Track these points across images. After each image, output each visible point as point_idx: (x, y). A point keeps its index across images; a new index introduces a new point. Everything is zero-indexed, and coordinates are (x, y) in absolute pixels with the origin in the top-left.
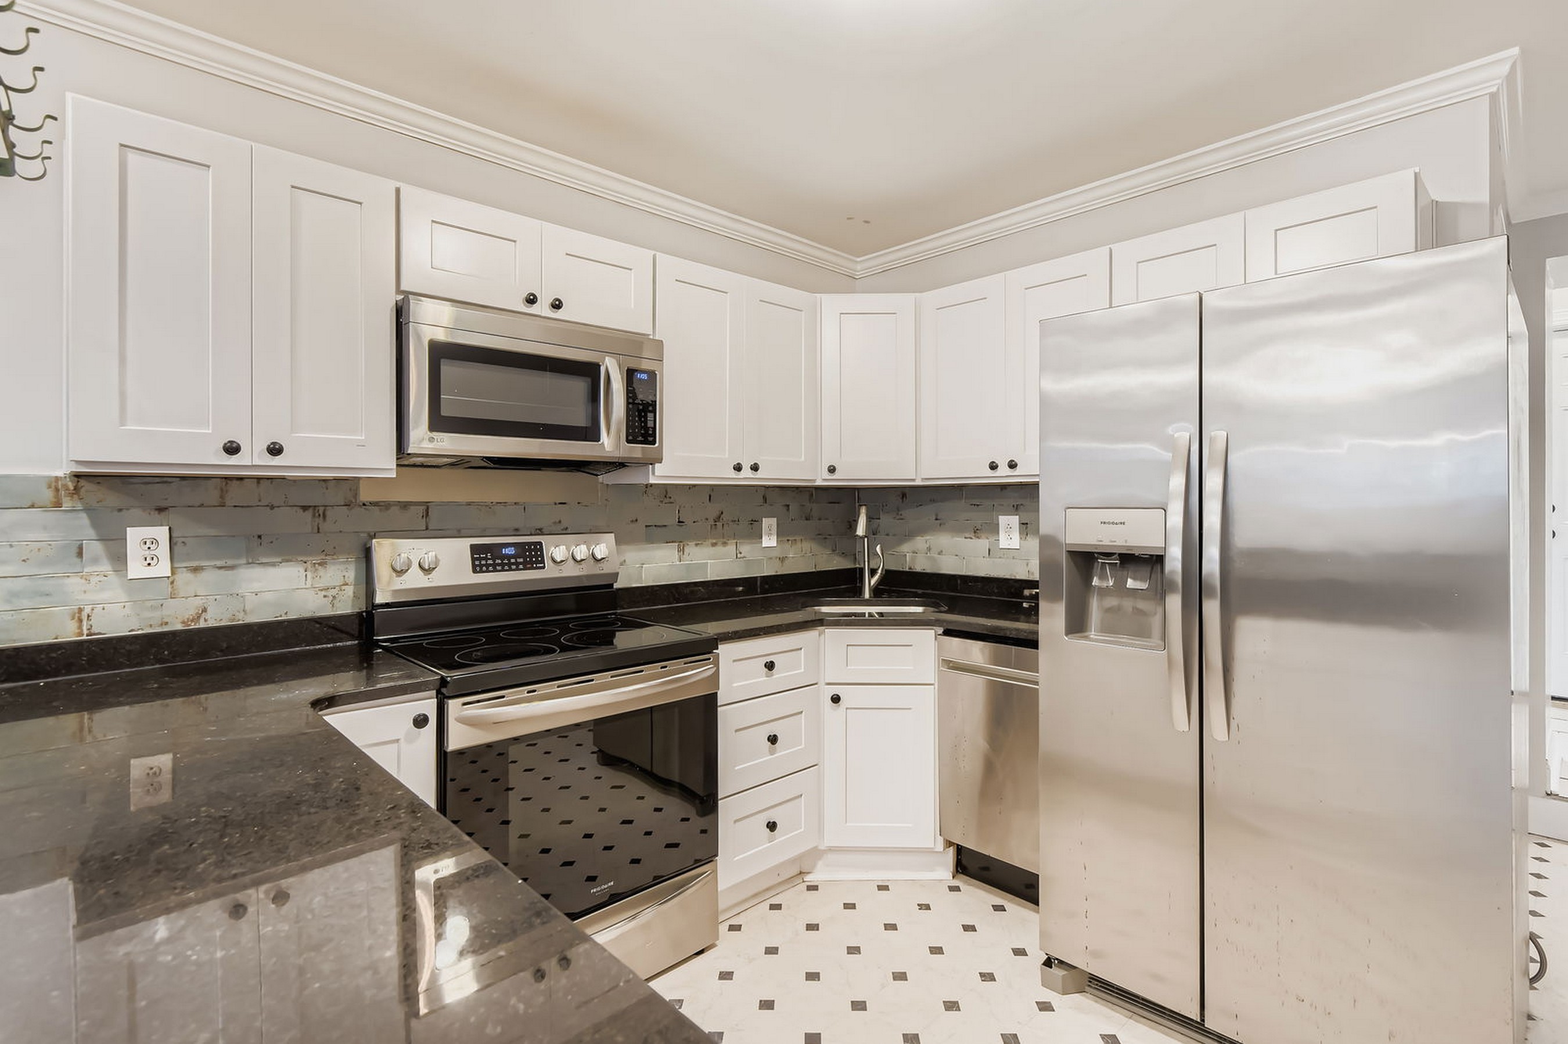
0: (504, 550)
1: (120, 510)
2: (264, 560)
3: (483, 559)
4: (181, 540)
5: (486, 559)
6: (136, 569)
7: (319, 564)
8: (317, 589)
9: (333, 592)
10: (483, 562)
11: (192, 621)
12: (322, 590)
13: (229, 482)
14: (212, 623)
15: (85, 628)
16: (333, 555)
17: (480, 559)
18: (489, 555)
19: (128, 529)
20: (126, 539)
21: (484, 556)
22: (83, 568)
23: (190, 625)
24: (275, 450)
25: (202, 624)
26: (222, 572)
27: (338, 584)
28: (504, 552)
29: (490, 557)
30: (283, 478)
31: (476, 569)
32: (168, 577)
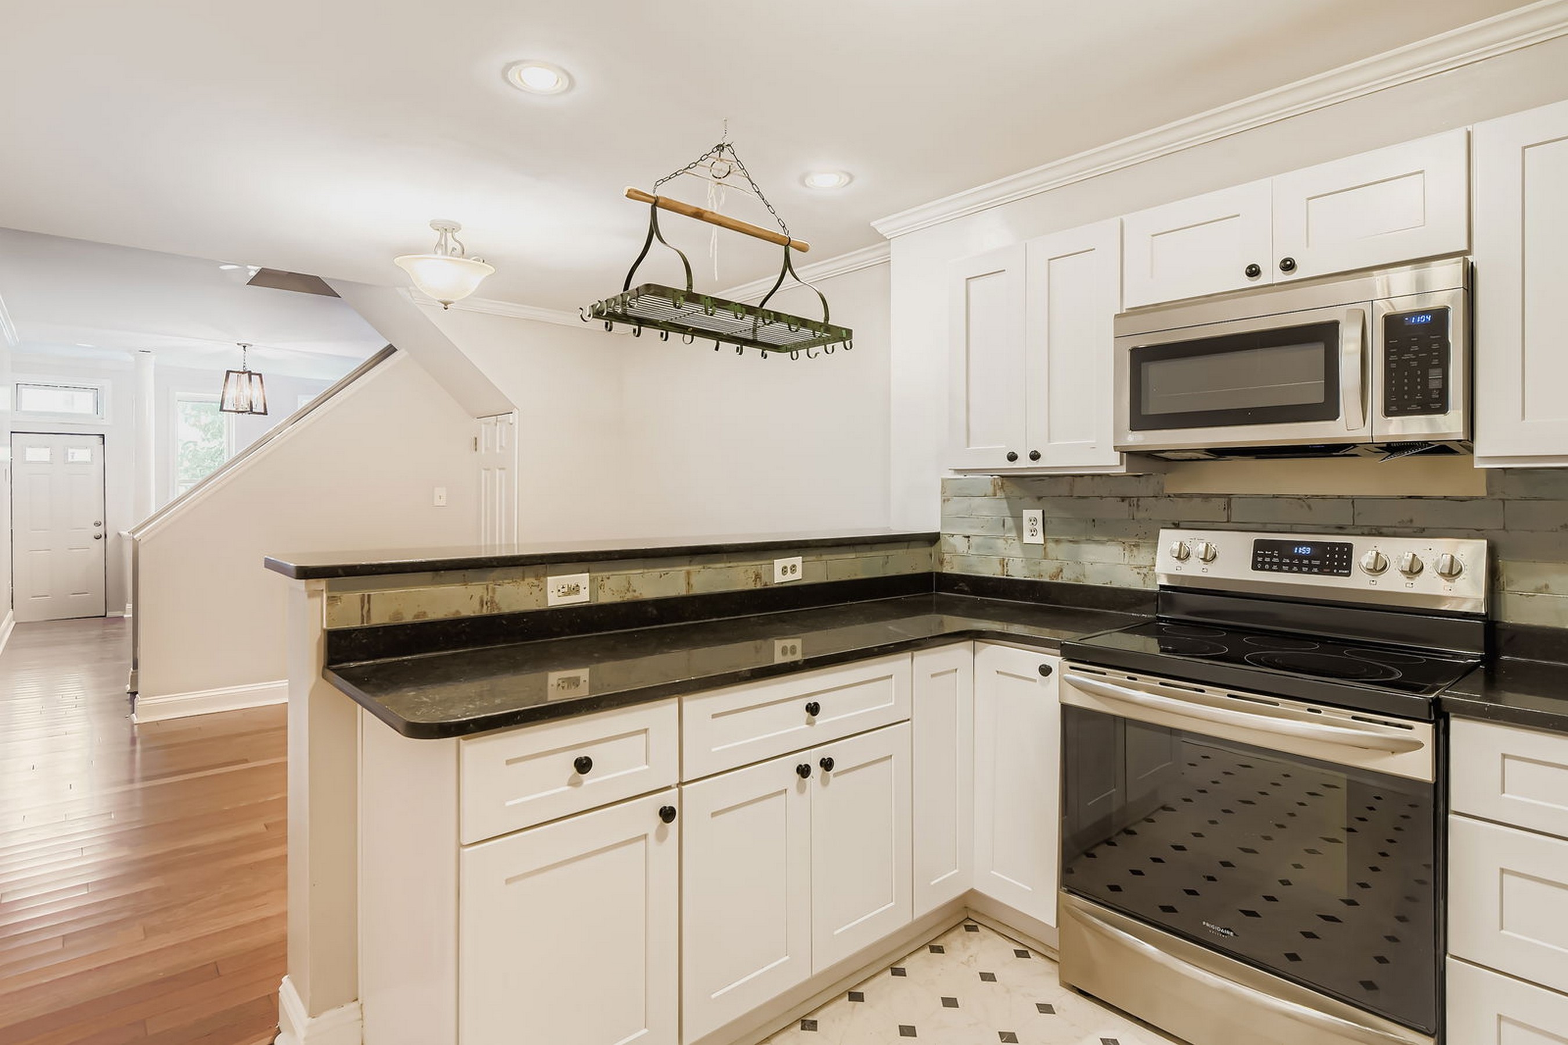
0: (1296, 549)
1: (1020, 499)
2: (1096, 538)
3: (1268, 556)
4: (1049, 519)
5: (1272, 556)
6: (1027, 538)
7: (1134, 545)
8: (1132, 566)
9: (1145, 571)
10: (1267, 560)
11: (1055, 577)
12: (1136, 568)
13: (1075, 478)
14: (1065, 581)
15: (1005, 571)
16: (1144, 539)
17: (1264, 556)
18: (1276, 552)
19: (1024, 511)
20: (1022, 517)
21: (1270, 553)
22: (1005, 534)
23: (1053, 580)
24: (1035, 456)
25: (1060, 581)
26: (1071, 544)
27: (1149, 565)
28: (1296, 551)
29: (1277, 555)
30: (1108, 475)
31: (1257, 565)
32: (1042, 545)
